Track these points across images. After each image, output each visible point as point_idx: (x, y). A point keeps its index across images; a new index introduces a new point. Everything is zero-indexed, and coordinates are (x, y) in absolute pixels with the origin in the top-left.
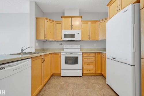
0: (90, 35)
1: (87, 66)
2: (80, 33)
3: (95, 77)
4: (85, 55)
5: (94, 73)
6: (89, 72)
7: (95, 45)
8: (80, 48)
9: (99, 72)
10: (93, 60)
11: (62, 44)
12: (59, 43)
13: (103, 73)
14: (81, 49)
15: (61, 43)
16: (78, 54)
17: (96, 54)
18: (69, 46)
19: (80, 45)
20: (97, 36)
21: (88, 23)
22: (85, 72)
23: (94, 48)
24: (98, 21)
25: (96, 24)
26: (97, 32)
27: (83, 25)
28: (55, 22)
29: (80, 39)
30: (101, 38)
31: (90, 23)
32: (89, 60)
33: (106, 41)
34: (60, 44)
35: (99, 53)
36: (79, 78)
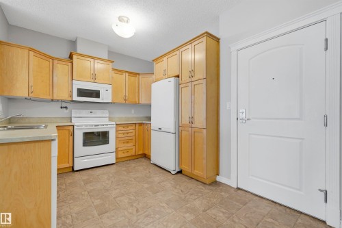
0: (127, 94)
1: (124, 145)
2: (110, 91)
3: (136, 160)
4: (121, 128)
5: (134, 154)
6: (126, 155)
7: (133, 111)
8: (107, 116)
9: (141, 152)
10: (133, 134)
11: (66, 108)
12: (59, 105)
13: (146, 152)
14: (109, 118)
15: (64, 105)
16: (109, 126)
17: (137, 126)
18: (85, 113)
19: (107, 111)
20: (137, 98)
21: (124, 74)
22: (121, 155)
23: (132, 115)
24: (139, 74)
25: (137, 79)
26: (137, 91)
27: (115, 75)
28: (53, 59)
29: (110, 100)
30: (143, 101)
31: (127, 74)
32: (126, 135)
33: (151, 106)
34: (61, 108)
35: (141, 124)
36: (112, 166)
